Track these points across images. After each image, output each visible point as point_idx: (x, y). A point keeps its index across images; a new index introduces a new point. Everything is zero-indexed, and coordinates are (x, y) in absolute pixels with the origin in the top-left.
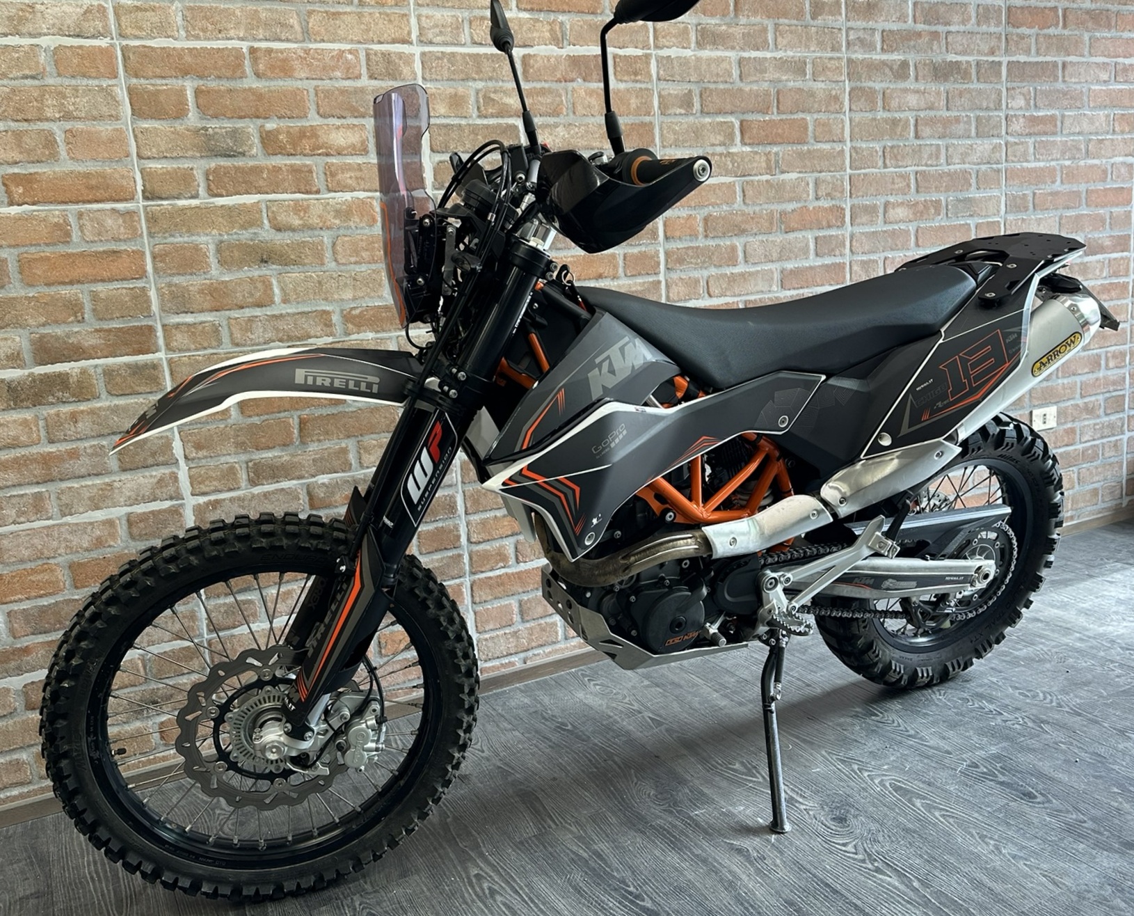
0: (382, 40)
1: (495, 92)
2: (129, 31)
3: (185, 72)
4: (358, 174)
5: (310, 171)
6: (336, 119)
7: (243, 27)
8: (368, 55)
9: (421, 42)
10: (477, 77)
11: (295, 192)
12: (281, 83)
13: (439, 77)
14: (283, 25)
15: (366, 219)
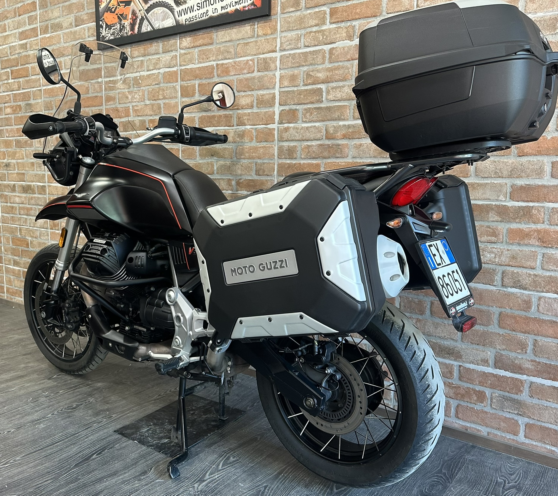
0: (264, 52)
1: (312, 71)
2: (182, 63)
3: (196, 77)
4: (248, 117)
5: (231, 117)
6: (243, 92)
7: (215, 55)
8: (258, 60)
9: (281, 50)
10: (304, 64)
11: (225, 126)
12: (225, 78)
13: (287, 67)
14: (228, 52)
15: (249, 138)
